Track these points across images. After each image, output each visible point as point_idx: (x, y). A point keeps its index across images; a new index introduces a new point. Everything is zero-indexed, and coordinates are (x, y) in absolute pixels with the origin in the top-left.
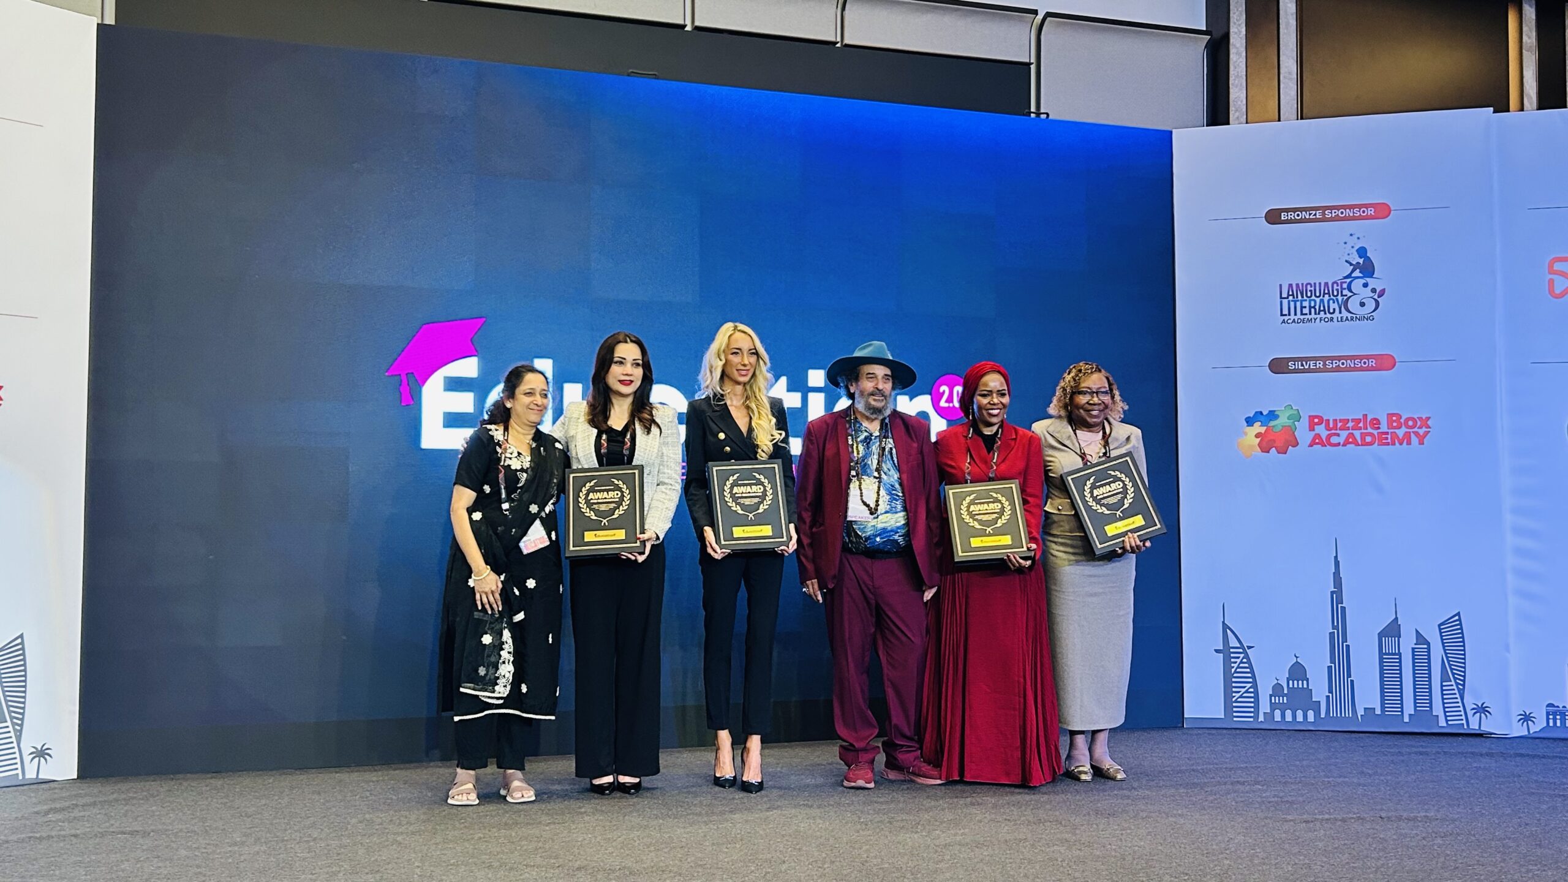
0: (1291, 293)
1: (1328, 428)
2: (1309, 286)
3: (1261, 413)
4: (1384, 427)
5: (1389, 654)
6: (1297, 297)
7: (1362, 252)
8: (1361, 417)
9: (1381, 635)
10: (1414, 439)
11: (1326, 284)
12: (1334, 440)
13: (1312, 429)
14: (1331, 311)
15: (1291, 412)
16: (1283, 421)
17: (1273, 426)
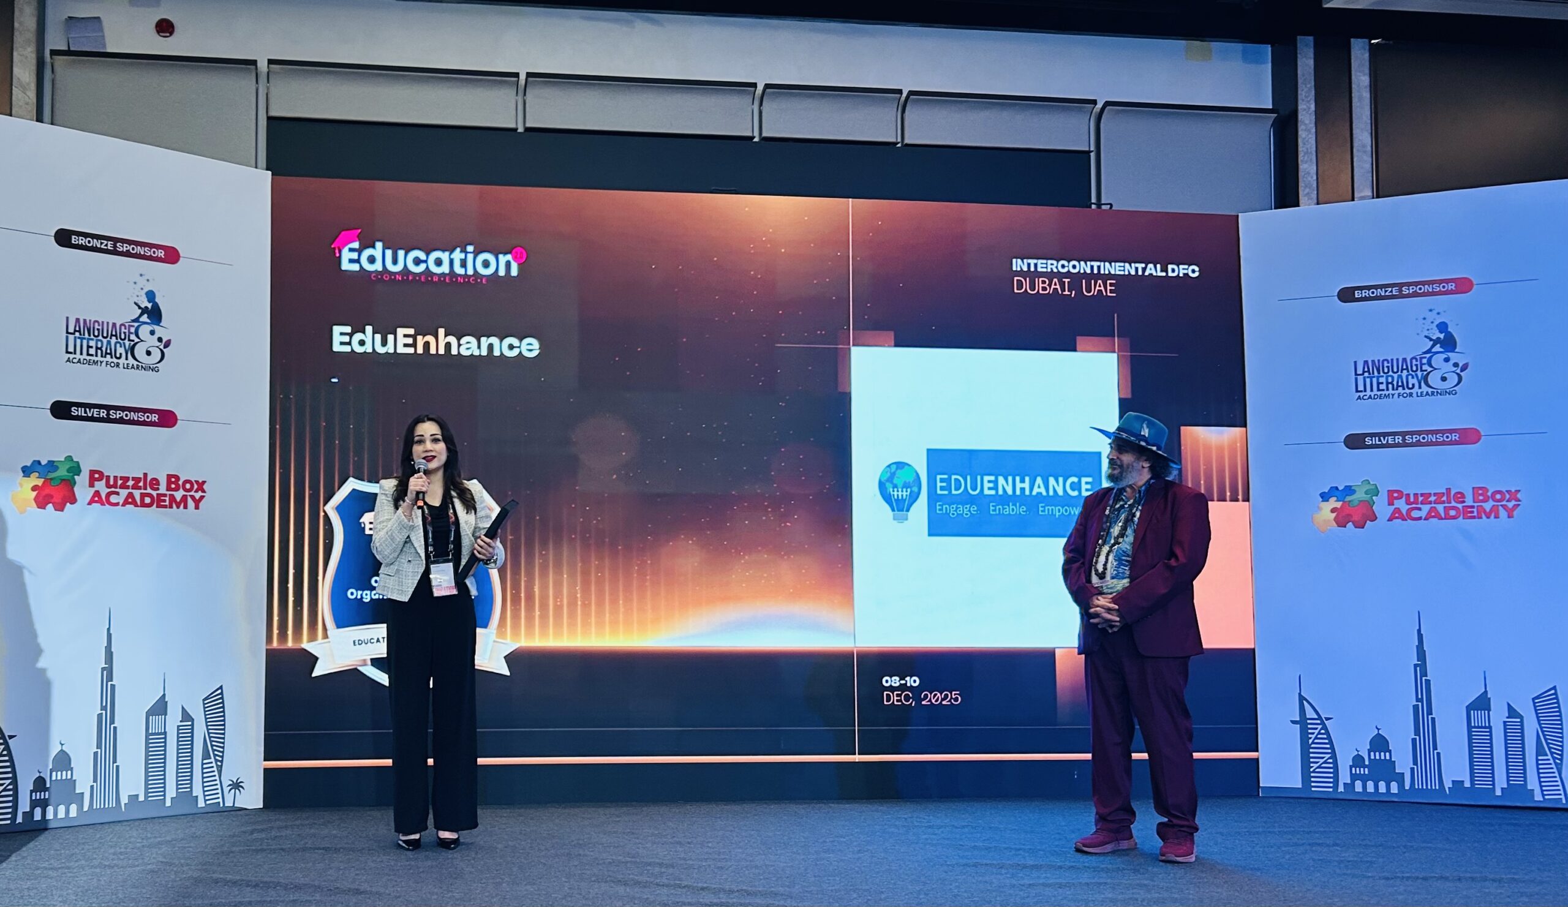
0: (1366, 369)
1: (1408, 502)
2: (1385, 363)
3: (1337, 488)
4: (1469, 501)
5: (1478, 727)
6: (1373, 373)
7: (1443, 327)
8: (1445, 491)
9: (1469, 708)
10: (1503, 513)
11: (1404, 360)
12: (1415, 514)
13: (1391, 503)
14: (1410, 386)
15: (1367, 487)
16: (1360, 495)
17: (1350, 501)
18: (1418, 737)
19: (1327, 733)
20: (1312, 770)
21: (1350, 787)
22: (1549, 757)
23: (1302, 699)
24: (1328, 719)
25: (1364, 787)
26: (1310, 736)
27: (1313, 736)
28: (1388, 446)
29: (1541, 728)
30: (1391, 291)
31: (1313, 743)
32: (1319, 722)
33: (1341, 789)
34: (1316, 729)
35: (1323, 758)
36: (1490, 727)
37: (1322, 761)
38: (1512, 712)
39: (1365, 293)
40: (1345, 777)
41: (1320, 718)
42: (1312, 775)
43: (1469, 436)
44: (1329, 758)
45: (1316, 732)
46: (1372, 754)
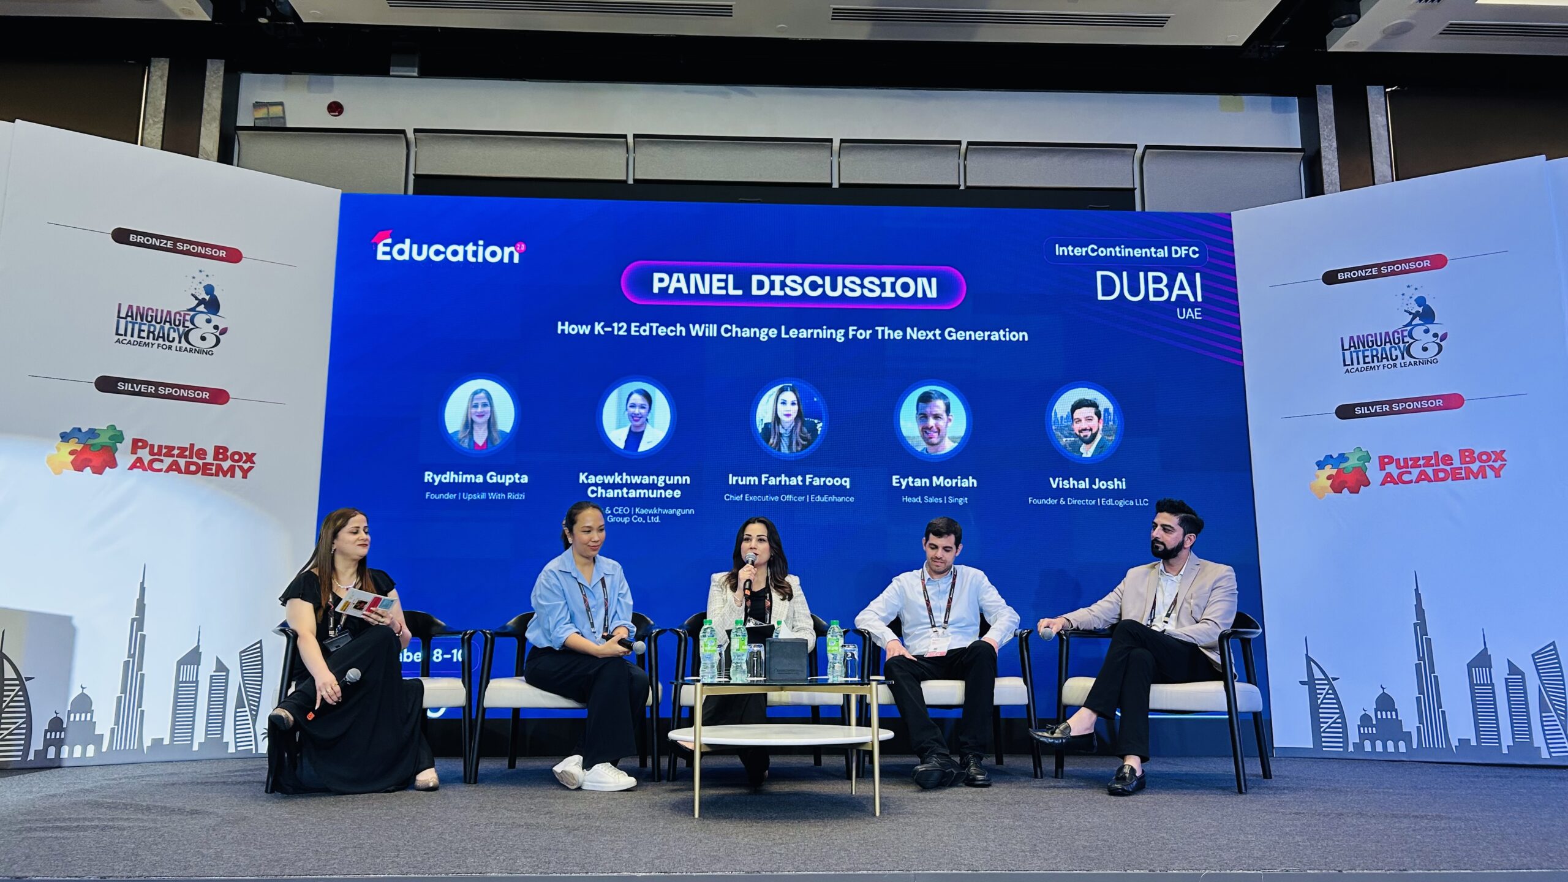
0: (1352, 345)
1: (1399, 467)
2: (1370, 337)
3: (1331, 456)
4: (1457, 463)
5: (1480, 685)
6: (1359, 348)
7: (1421, 301)
8: (1432, 455)
9: (1470, 666)
10: (1490, 473)
11: (1387, 334)
12: (1406, 477)
13: (1382, 468)
14: (1394, 358)
15: (1361, 454)
16: (1353, 462)
17: (1344, 468)
18: (1422, 696)
19: (1335, 693)
20: (1322, 730)
21: (1359, 746)
22: (1554, 714)
23: (1309, 660)
24: (1334, 679)
25: (1373, 746)
26: (1318, 696)
27: (1322, 697)
28: (1376, 414)
29: (1543, 684)
30: (1371, 272)
31: (1322, 703)
32: (1326, 682)
33: (1351, 749)
34: (1324, 689)
35: (1332, 718)
36: (1492, 685)
37: (1331, 721)
38: (1513, 669)
39: (1347, 275)
40: (1354, 738)
41: (1327, 678)
42: (1323, 735)
43: (1452, 402)
44: (1338, 718)
45: (1324, 692)
46: (1379, 713)
